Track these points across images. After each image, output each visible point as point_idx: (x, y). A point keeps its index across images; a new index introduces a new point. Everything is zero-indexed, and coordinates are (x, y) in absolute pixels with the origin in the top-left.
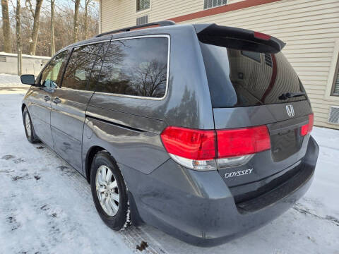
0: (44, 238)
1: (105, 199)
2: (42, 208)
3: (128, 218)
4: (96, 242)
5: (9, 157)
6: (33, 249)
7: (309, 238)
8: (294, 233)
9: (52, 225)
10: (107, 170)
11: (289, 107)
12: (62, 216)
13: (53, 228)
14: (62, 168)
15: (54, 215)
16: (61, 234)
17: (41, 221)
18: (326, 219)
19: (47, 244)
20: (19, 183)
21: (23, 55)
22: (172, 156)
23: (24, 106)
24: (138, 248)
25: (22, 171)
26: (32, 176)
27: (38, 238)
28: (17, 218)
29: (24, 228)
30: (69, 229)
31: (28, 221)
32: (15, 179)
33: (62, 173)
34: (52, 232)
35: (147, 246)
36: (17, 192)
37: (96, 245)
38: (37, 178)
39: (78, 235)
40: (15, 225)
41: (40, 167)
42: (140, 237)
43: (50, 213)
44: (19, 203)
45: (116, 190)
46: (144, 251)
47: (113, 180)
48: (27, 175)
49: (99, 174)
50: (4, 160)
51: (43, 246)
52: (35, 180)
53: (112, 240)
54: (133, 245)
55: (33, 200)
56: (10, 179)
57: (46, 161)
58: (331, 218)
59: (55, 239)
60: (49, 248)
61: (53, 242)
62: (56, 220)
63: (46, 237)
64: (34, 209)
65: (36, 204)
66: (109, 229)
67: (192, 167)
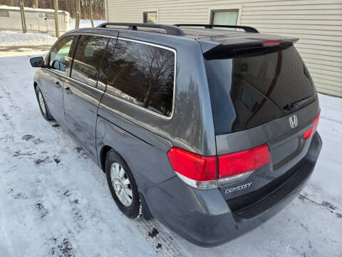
0: (69, 225)
1: (120, 191)
2: (64, 194)
3: (141, 211)
4: (114, 229)
5: (28, 137)
6: (61, 235)
7: (302, 225)
8: (289, 220)
9: (75, 212)
10: (120, 168)
11: (293, 118)
12: (83, 202)
13: (77, 214)
14: (79, 149)
15: (76, 201)
16: (84, 220)
17: (65, 207)
18: (322, 205)
19: (72, 231)
20: (41, 167)
21: (26, 9)
22: (178, 174)
23: (35, 84)
24: (150, 235)
25: (43, 153)
26: (52, 159)
27: (65, 225)
28: (44, 204)
29: (51, 214)
30: (90, 215)
31: (55, 207)
32: (38, 162)
33: (79, 155)
34: (76, 218)
35: (157, 233)
36: (41, 177)
37: (114, 231)
38: (57, 161)
39: (98, 222)
40: (44, 211)
41: (59, 148)
42: (151, 224)
43: (73, 199)
44: (44, 189)
45: (129, 186)
46: (155, 237)
47: (125, 177)
48: (48, 158)
49: (113, 168)
50: (24, 141)
51: (70, 232)
52: (55, 163)
53: (128, 227)
54: (145, 233)
55: (56, 185)
56: (33, 163)
57: (62, 142)
58: (327, 204)
59: (80, 226)
60: (74, 234)
61: (78, 229)
62: (78, 206)
63: (71, 224)
64: (58, 196)
65: (59, 190)
66: (125, 216)
67: (196, 186)
